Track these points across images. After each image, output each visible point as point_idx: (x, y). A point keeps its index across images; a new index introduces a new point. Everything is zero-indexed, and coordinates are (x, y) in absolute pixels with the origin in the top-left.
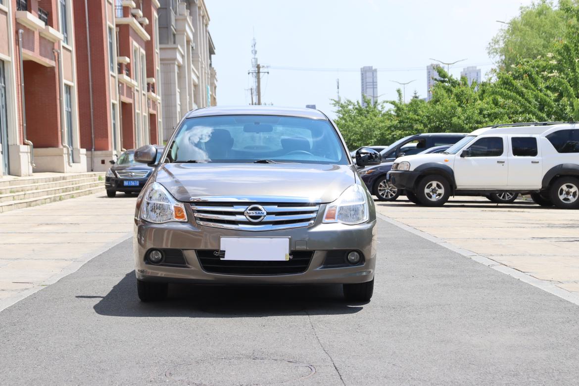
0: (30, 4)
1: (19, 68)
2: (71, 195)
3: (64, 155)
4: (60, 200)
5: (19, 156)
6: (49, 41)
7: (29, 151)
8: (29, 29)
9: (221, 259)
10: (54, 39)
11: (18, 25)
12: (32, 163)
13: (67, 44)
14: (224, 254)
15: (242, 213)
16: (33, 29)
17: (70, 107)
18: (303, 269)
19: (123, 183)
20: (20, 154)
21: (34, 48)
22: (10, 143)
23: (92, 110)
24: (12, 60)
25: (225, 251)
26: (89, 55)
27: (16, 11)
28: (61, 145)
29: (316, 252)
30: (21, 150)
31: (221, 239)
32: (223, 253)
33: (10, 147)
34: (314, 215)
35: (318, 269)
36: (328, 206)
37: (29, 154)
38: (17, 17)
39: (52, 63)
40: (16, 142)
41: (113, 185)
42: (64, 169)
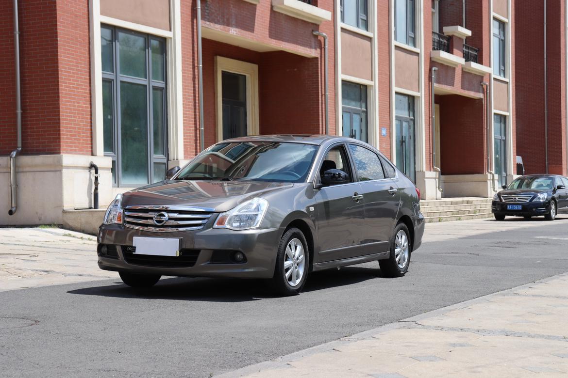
0: (453, 43)
1: (431, 102)
2: (458, 217)
3: (488, 181)
4: (439, 221)
5: (425, 181)
6: (475, 75)
7: (437, 177)
8: (448, 66)
9: (134, 253)
10: (483, 74)
11: (432, 63)
12: (439, 188)
13: (504, 77)
14: (135, 250)
15: (151, 218)
16: (454, 66)
17: (505, 135)
18: (192, 264)
19: (507, 207)
20: (425, 180)
21: (454, 83)
22: (416, 171)
23: (546, 138)
24: (421, 95)
25: (135, 247)
26: (545, 84)
27: (431, 51)
28: (487, 172)
29: (202, 250)
30: (427, 176)
31: (134, 237)
32: (134, 248)
33: (417, 173)
34: (205, 221)
35: (202, 265)
36: (221, 215)
37: (437, 180)
38: (432, 56)
39: (480, 95)
40: (423, 169)
41: (498, 209)
42: (488, 194)
